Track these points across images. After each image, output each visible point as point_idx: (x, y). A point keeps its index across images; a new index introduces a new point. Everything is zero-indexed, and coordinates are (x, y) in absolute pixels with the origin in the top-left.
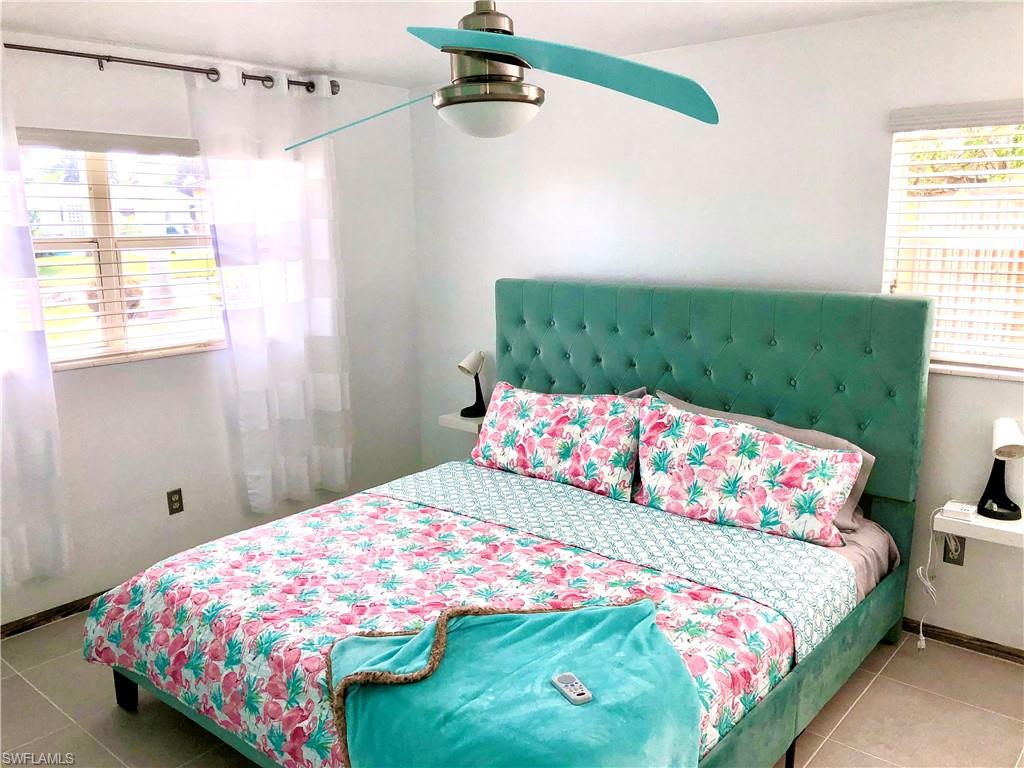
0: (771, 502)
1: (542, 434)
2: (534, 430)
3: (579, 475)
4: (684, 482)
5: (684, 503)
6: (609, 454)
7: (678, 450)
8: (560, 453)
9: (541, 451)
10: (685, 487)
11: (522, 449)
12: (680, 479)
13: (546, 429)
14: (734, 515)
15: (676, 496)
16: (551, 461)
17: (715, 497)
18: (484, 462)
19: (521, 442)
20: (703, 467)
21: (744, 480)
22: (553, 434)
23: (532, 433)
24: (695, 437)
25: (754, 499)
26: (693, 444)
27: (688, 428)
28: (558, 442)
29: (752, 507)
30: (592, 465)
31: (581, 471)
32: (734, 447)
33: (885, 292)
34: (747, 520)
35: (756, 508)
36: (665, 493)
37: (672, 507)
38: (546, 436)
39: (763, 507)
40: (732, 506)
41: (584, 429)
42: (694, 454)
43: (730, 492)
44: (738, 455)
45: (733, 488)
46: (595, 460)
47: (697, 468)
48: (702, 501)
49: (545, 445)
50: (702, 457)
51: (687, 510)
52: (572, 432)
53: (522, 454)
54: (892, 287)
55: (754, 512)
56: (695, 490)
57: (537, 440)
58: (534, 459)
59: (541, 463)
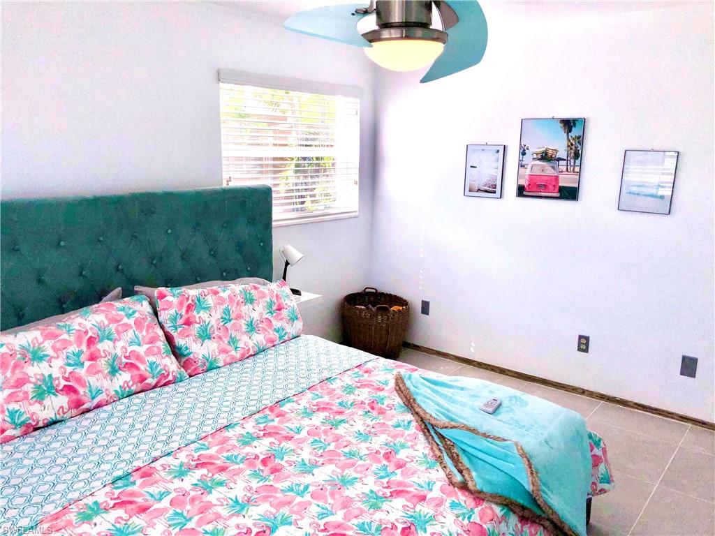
0: (277, 324)
1: (83, 364)
2: (69, 365)
3: (145, 379)
4: (224, 339)
5: (233, 353)
6: (158, 348)
7: (212, 318)
8: (109, 372)
9: (92, 380)
10: (226, 342)
11: (69, 390)
12: (220, 338)
13: (82, 358)
14: (265, 343)
15: (224, 351)
16: (106, 383)
17: (245, 338)
18: (17, 432)
19: (63, 383)
20: (233, 321)
21: (255, 319)
22: (93, 358)
23: (69, 369)
24: (219, 304)
25: (266, 327)
26: (221, 309)
27: (210, 300)
28: (102, 363)
29: (269, 332)
30: (151, 365)
31: (147, 374)
32: (242, 300)
33: (224, 185)
34: (272, 341)
35: (271, 332)
36: (217, 354)
37: (228, 360)
38: (87, 364)
39: (275, 329)
40: (259, 338)
41: (114, 341)
42: (224, 316)
43: (251, 331)
44: (245, 305)
45: (252, 327)
46: (151, 359)
47: (229, 325)
48: (241, 344)
49: (93, 371)
50: (230, 316)
51: (238, 356)
52: (107, 349)
53: (72, 394)
54: (228, 182)
55: (272, 334)
56: (233, 341)
57: (81, 372)
58: (90, 391)
59: (99, 392)
